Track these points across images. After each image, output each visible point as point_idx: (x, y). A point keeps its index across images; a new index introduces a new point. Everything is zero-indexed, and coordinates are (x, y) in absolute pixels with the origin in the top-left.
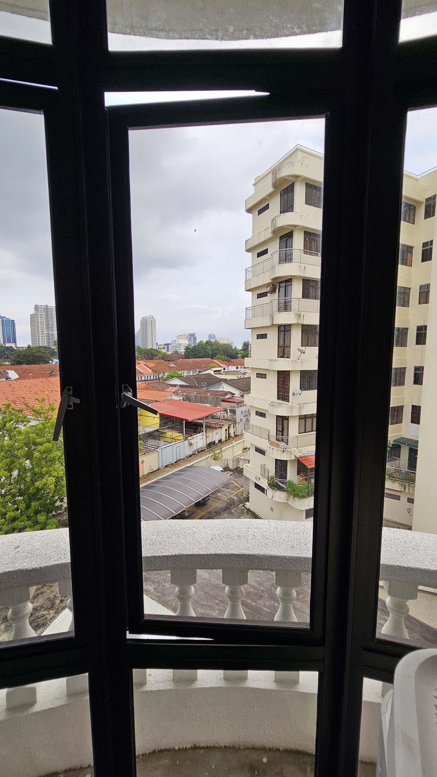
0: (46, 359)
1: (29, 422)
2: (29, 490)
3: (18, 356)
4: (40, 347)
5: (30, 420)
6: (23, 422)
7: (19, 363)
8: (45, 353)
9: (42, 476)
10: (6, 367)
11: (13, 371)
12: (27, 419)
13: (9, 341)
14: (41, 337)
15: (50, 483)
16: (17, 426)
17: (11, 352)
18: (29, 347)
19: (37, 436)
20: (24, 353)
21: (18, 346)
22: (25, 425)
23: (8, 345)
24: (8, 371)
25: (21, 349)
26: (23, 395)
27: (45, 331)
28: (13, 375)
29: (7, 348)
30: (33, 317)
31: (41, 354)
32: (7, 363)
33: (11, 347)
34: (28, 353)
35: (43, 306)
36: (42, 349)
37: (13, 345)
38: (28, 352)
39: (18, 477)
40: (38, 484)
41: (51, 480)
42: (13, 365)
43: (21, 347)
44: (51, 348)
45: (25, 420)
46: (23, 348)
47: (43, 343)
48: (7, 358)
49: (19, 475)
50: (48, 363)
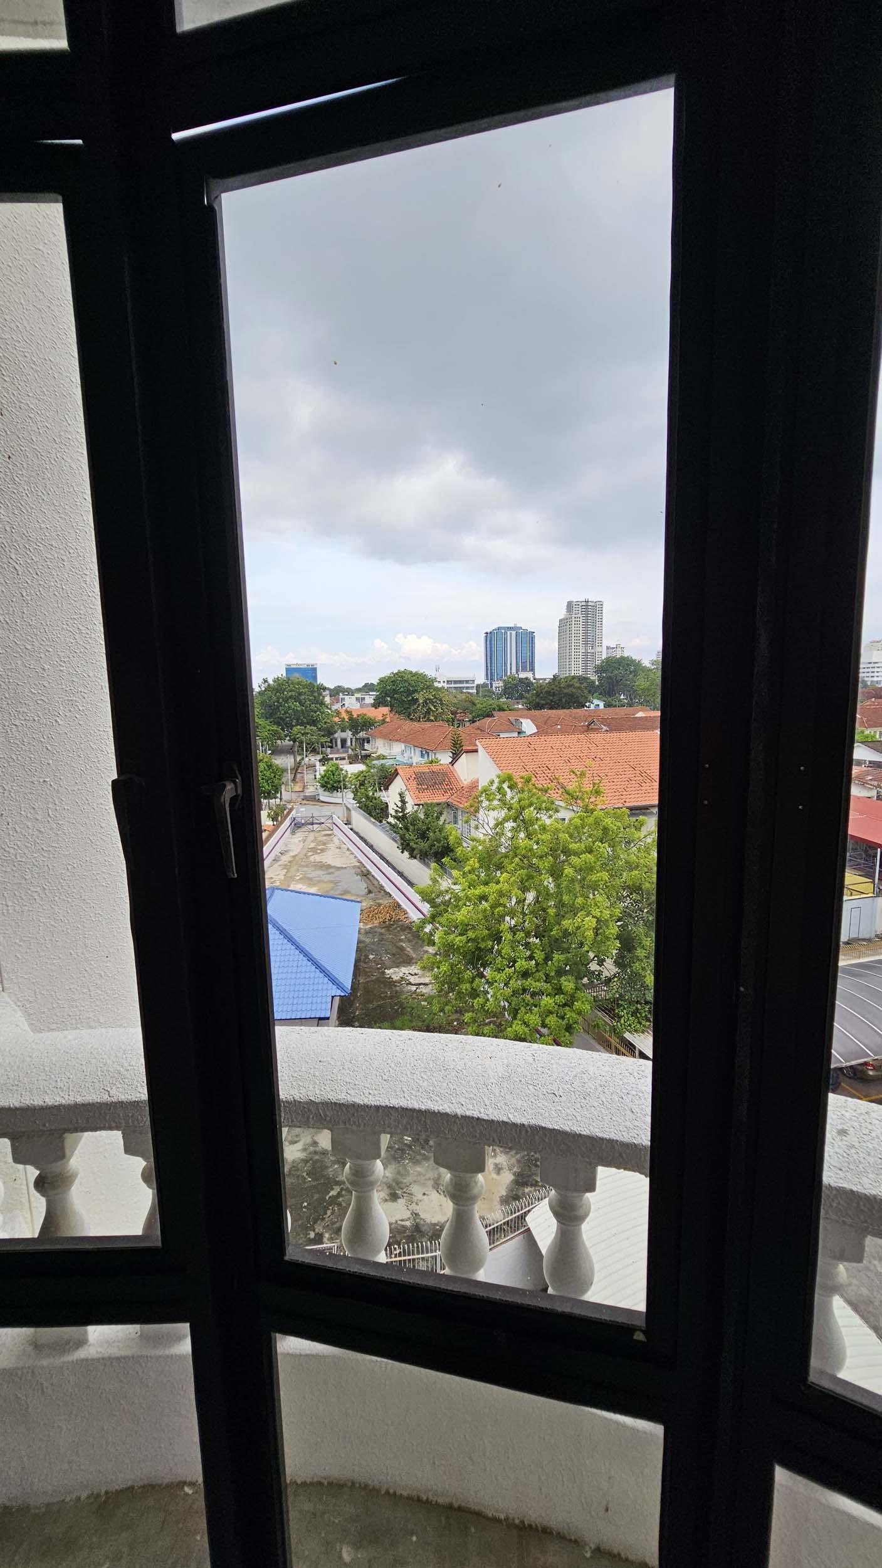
0: (582, 700)
1: (558, 812)
2: (551, 930)
3: (538, 695)
4: (574, 678)
5: (559, 808)
6: (548, 810)
7: (538, 706)
8: (579, 688)
9: (574, 911)
10: (519, 713)
11: (529, 720)
12: (554, 806)
13: (524, 670)
14: (573, 660)
15: (587, 926)
16: (538, 815)
17: (527, 686)
18: (555, 677)
19: (571, 838)
20: (546, 689)
21: (537, 676)
22: (550, 817)
23: (522, 675)
24: (521, 720)
25: (541, 681)
26: (548, 762)
27: (581, 647)
28: (528, 726)
29: (521, 680)
30: (564, 624)
31: (574, 690)
32: (520, 706)
33: (527, 678)
34: (553, 689)
35: (581, 602)
36: (576, 680)
37: (529, 675)
38: (553, 686)
39: (535, 904)
40: (566, 923)
41: (590, 922)
42: (530, 709)
43: (542, 679)
44: (588, 678)
45: (551, 808)
46: (545, 680)
47: (576, 670)
48: (521, 697)
49: (537, 901)
50: (583, 706)
